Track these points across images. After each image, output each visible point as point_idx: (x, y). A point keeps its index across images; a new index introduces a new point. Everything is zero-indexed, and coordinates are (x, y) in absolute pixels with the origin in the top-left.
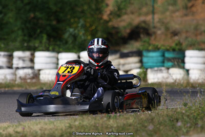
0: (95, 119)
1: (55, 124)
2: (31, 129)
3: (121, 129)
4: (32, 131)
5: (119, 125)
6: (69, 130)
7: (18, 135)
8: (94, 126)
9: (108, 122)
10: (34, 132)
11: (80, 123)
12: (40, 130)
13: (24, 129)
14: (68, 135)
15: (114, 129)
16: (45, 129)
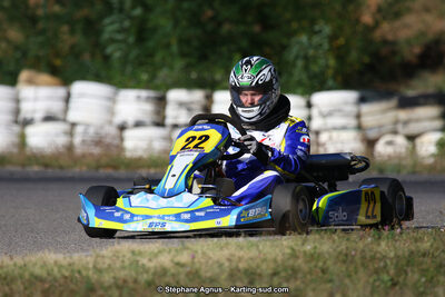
0: (348, 240)
1: (261, 247)
2: (210, 258)
3: (404, 262)
4: (210, 262)
5: (400, 253)
6: (291, 262)
7: (181, 270)
8: (346, 255)
9: (375, 247)
10: (216, 265)
11: (315, 248)
12: (229, 260)
13: (193, 257)
14: (290, 272)
15: (389, 262)
16: (240, 259)
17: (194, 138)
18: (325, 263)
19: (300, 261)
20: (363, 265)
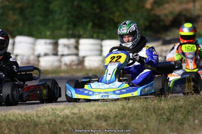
0: (147, 101)
1: (109, 106)
2: (87, 111)
3: (172, 111)
5: (170, 107)
6: (122, 112)
7: (75, 116)
8: (147, 108)
9: (159, 104)
10: (90, 114)
11: (133, 105)
12: (96, 111)
13: (80, 110)
14: (122, 115)
15: (165, 111)
16: (100, 111)
17: (114, 57)
18: (137, 112)
19: (127, 111)
20: (154, 112)
